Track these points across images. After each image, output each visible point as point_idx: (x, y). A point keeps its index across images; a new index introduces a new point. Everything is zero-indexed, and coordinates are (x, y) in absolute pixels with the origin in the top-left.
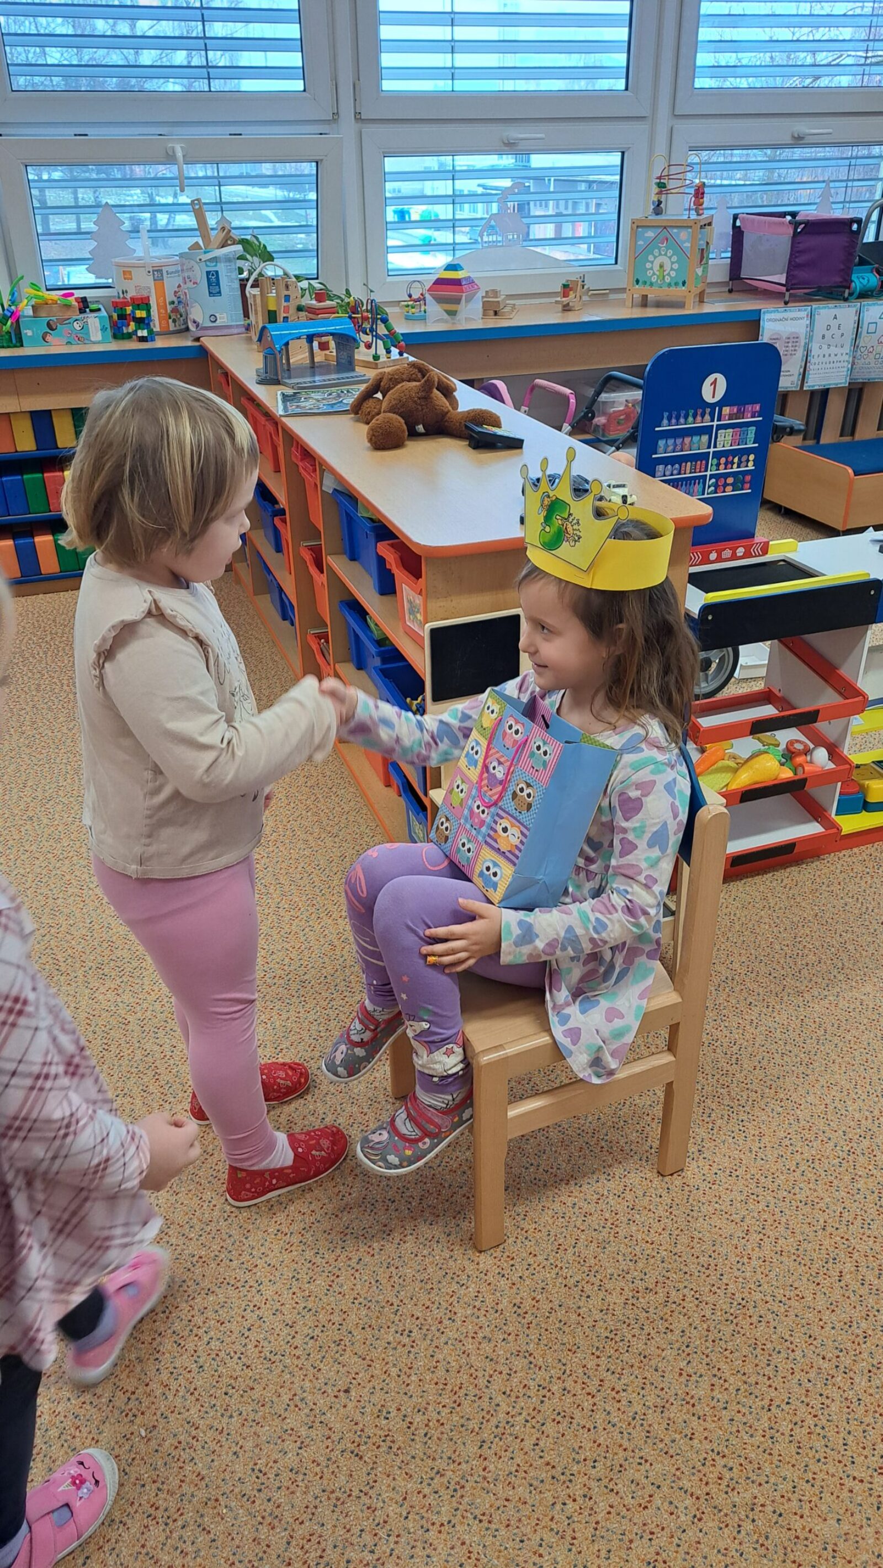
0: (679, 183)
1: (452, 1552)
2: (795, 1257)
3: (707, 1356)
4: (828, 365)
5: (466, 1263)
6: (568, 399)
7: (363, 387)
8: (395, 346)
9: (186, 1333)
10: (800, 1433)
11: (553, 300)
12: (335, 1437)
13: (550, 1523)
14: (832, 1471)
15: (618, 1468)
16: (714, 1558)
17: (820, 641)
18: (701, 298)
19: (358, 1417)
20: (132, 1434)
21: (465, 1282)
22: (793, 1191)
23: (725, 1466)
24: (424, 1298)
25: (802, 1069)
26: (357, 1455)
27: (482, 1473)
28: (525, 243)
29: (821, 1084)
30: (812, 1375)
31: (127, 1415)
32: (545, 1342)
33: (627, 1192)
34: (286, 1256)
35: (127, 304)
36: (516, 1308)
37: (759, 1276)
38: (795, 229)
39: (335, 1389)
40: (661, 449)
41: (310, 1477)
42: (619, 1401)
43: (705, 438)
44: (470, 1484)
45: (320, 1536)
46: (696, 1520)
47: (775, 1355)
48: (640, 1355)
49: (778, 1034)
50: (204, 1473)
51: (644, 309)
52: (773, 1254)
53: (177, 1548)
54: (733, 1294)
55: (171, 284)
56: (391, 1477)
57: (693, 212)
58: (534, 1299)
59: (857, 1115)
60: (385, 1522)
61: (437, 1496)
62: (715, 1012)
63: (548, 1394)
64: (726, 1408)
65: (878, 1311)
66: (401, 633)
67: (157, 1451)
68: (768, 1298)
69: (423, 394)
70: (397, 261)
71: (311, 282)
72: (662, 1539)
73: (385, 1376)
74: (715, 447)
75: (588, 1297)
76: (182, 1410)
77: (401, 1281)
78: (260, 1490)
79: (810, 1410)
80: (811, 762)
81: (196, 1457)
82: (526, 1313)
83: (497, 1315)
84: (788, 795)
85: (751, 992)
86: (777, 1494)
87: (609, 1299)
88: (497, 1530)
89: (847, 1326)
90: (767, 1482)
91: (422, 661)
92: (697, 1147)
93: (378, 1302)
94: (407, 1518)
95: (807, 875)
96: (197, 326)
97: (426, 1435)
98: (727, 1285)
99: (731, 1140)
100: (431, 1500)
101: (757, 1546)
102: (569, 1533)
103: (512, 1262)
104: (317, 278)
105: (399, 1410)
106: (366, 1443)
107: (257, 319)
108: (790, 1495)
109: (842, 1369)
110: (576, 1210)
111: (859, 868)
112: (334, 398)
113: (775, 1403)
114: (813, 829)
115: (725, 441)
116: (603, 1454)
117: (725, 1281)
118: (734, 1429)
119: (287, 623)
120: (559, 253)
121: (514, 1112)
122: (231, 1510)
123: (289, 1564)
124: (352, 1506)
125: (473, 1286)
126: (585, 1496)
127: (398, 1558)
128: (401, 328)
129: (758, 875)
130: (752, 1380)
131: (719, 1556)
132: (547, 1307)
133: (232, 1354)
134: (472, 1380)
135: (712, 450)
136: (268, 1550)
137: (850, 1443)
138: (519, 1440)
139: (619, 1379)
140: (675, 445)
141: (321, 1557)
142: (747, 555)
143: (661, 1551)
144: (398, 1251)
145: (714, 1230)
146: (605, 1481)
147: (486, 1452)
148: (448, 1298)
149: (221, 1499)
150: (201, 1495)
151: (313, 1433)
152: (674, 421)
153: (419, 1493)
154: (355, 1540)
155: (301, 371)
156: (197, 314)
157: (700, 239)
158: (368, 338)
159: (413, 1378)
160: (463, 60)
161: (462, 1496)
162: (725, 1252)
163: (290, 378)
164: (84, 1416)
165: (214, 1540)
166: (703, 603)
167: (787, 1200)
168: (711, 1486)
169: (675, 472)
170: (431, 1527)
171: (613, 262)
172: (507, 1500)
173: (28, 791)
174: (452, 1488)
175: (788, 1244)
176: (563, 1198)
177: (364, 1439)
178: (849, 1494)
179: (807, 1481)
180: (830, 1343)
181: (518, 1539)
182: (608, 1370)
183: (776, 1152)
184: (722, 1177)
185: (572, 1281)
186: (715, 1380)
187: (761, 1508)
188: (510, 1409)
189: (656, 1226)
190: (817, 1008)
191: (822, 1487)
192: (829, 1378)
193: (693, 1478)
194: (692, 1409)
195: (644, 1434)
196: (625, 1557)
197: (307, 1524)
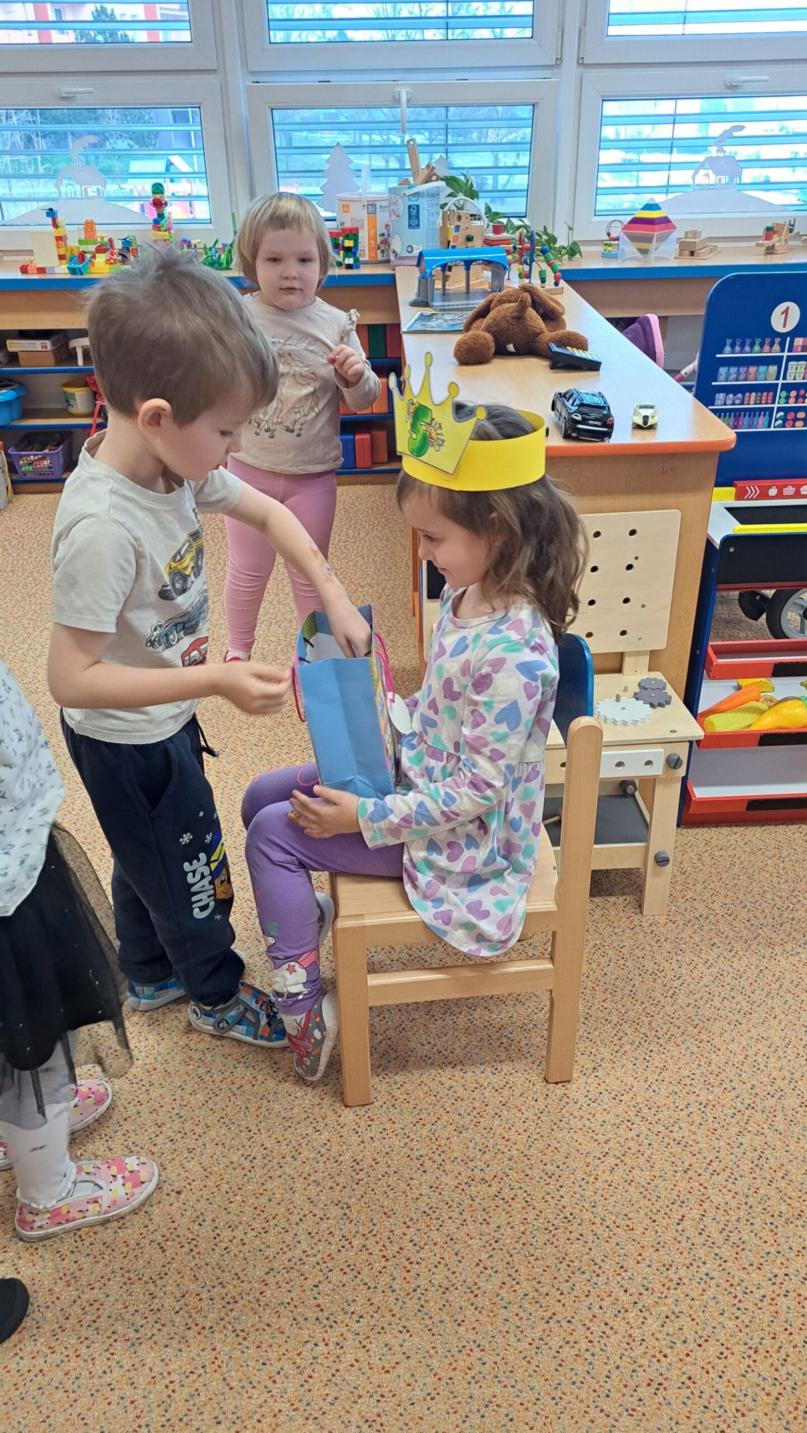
1: (201, 1353)
2: (643, 1190)
3: (511, 1256)
5: (330, 1113)
10: (568, 1353)
12: (151, 1228)
13: (296, 1357)
14: (583, 1396)
15: (379, 1329)
19: (178, 1217)
21: (321, 1129)
22: (672, 1128)
23: (480, 1359)
24: (278, 1133)
25: (737, 1017)
26: (162, 1248)
27: (257, 1295)
29: (751, 1035)
30: (606, 1303)
32: (366, 1201)
33: (507, 1088)
34: (183, 1069)
35: (341, 235)
36: (354, 1163)
37: (597, 1198)
39: (170, 1188)
42: (408, 1271)
43: (773, 369)
44: (243, 1302)
45: (102, 1305)
46: (429, 1398)
47: (577, 1273)
48: (448, 1236)
49: (728, 979)
52: (622, 1181)
54: (564, 1207)
56: (181, 1275)
59: (775, 1073)
60: (159, 1310)
61: (211, 1302)
62: (673, 945)
63: (348, 1246)
64: (506, 1308)
65: (704, 1263)
68: (597, 1221)
69: (518, 314)
72: (388, 1405)
73: (215, 1190)
74: (784, 379)
75: (425, 1172)
77: (267, 1113)
78: (72, 1252)
79: (588, 1334)
82: (362, 1170)
83: (335, 1165)
85: (720, 933)
86: (518, 1401)
87: (444, 1179)
88: (247, 1348)
89: (664, 1269)
90: (513, 1387)
92: (593, 1065)
93: (239, 1125)
94: (177, 1312)
96: (396, 256)
97: (226, 1249)
98: (562, 1197)
99: (631, 1066)
100: (203, 1304)
102: (308, 1371)
103: (370, 1123)
105: (214, 1221)
106: (173, 1240)
108: (530, 1405)
109: (640, 1306)
110: (450, 1092)
113: (556, 1318)
115: (797, 372)
116: (371, 1313)
117: (561, 1193)
118: (505, 1329)
120: (773, 198)
121: (374, 980)
123: (67, 1318)
124: (137, 1288)
125: (327, 1134)
126: (338, 1344)
129: (783, 824)
130: (545, 1290)
132: (382, 1168)
133: (103, 1136)
134: (287, 1214)
135: (781, 382)
136: (57, 1302)
137: (613, 1376)
138: (303, 1278)
139: (418, 1252)
141: (95, 1321)
143: (382, 1414)
144: (276, 1088)
145: (573, 1143)
146: (362, 1337)
147: (271, 1280)
148: (299, 1138)
152: (737, 349)
153: (197, 1295)
154: (127, 1317)
156: (400, 245)
159: (237, 1198)
161: (232, 1310)
162: (574, 1166)
166: (733, 533)
168: (456, 1372)
170: (193, 1327)
172: (268, 1325)
174: (226, 1300)
175: (641, 1177)
176: (443, 1079)
177: (174, 1237)
178: (590, 1424)
179: (553, 1398)
180: (640, 1279)
181: (261, 1361)
182: (411, 1241)
183: (671, 1087)
184: (606, 1097)
185: (417, 1154)
186: (508, 1280)
187: (495, 1408)
188: (308, 1249)
189: (519, 1126)
190: (783, 961)
191: (565, 1408)
192: (622, 1311)
193: (444, 1360)
194: (473, 1299)
195: (418, 1307)
196: (348, 1408)
197: (96, 1291)
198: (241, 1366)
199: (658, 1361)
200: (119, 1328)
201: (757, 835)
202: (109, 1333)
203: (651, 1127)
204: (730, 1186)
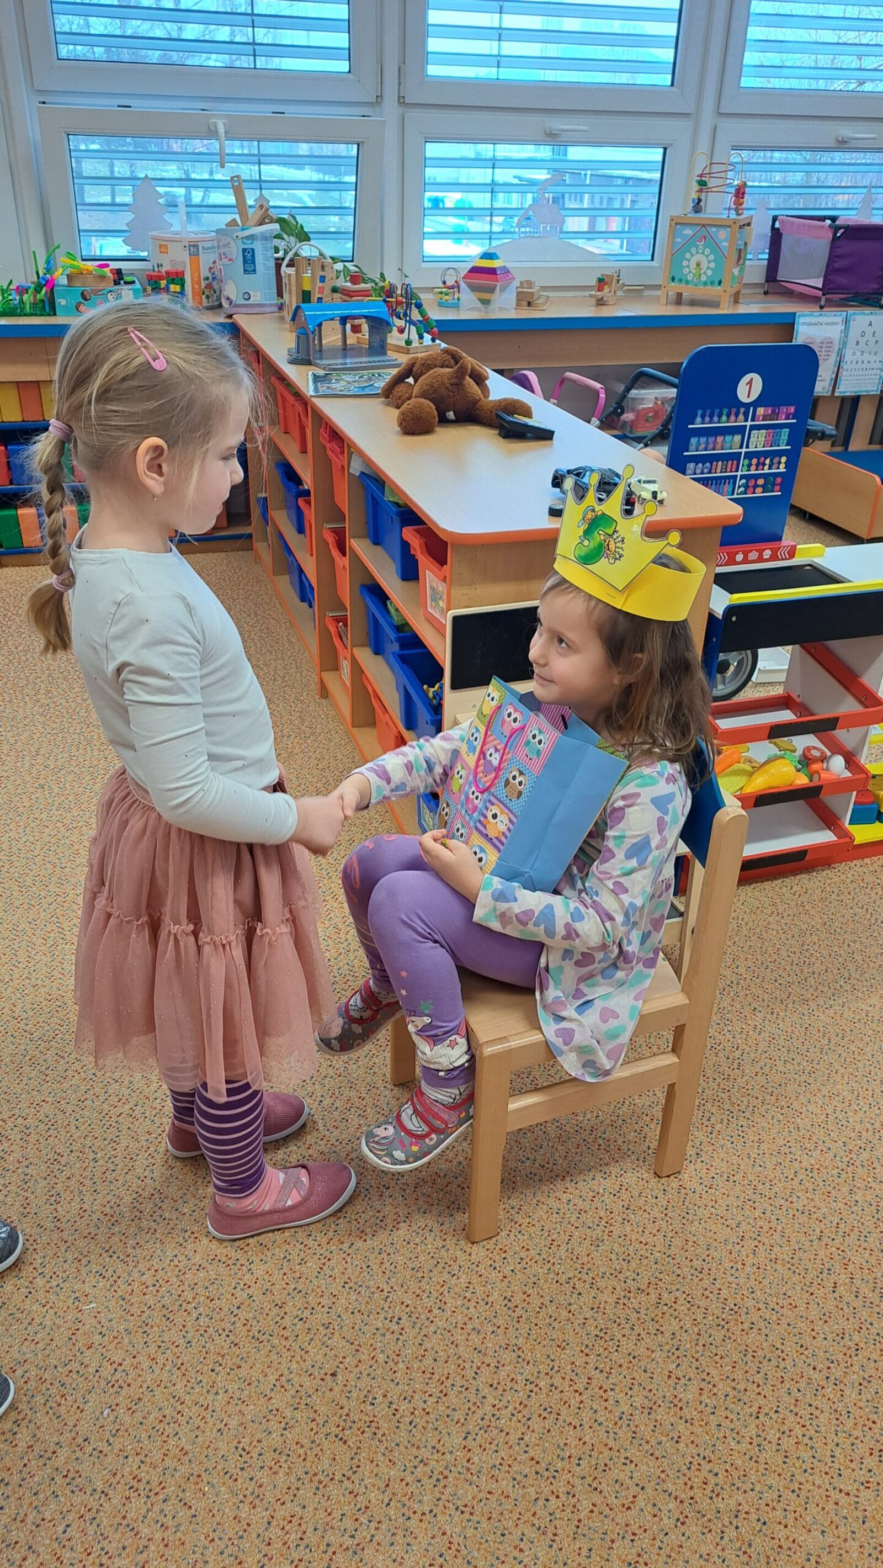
0: (721, 182)
1: (432, 1542)
2: (789, 1266)
3: (697, 1360)
4: (861, 373)
5: (459, 1253)
6: (598, 393)
7: (394, 371)
8: (428, 333)
9: (176, 1308)
10: (788, 1443)
11: (587, 294)
12: (320, 1420)
13: (532, 1518)
14: (818, 1481)
15: (603, 1467)
16: (695, 1561)
17: (843, 648)
18: (736, 299)
19: (344, 1401)
20: (117, 1405)
21: (456, 1272)
22: (790, 1199)
23: (711, 1471)
24: (414, 1286)
25: (803, 1078)
26: (341, 1439)
27: (465, 1464)
28: (562, 236)
29: (823, 1093)
30: (802, 1385)
31: (113, 1386)
32: (534, 1337)
33: (623, 1191)
35: (161, 278)
36: (506, 1301)
37: (752, 1283)
38: (835, 233)
39: (322, 1372)
40: (693, 447)
41: (294, 1458)
42: (606, 1400)
43: (738, 438)
44: (453, 1475)
45: (301, 1518)
46: (679, 1524)
47: (765, 1363)
48: (629, 1354)
49: (781, 1042)
50: (188, 1447)
51: (678, 307)
52: (767, 1262)
53: (158, 1521)
54: (726, 1299)
55: (206, 260)
56: (375, 1463)
57: (733, 212)
58: (525, 1293)
60: (367, 1508)
61: (419, 1485)
62: (719, 1015)
63: (535, 1389)
64: (713, 1413)
65: (871, 1324)
66: (422, 618)
67: (141, 1423)
68: (761, 1306)
69: (456, 380)
70: (432, 248)
71: (347, 264)
72: (643, 1542)
73: (371, 1362)
74: (747, 447)
75: (580, 1294)
76: (168, 1384)
77: (392, 1267)
78: (242, 1469)
79: (798, 1419)
80: (827, 769)
81: (180, 1433)
82: (516, 1307)
83: (487, 1307)
84: (802, 801)
85: (756, 997)
86: (762, 1502)
87: (601, 1297)
88: (478, 1522)
89: (839, 1338)
90: (752, 1490)
91: (443, 650)
92: (695, 1150)
93: (368, 1287)
94: (388, 1504)
95: (817, 883)
96: (231, 303)
97: (411, 1423)
98: (720, 1289)
99: (729, 1145)
100: (414, 1488)
101: (740, 1553)
102: (551, 1529)
103: (504, 1255)
104: (352, 261)
105: (385, 1396)
106: (351, 1428)
107: (291, 299)
108: (775, 1504)
109: (832, 1380)
110: (571, 1206)
111: (870, 878)
112: (365, 381)
113: (763, 1411)
114: (826, 837)
115: (758, 441)
116: (589, 1453)
117: (717, 1286)
118: (721, 1435)
119: (305, 605)
120: (595, 247)
121: (513, 1105)
122: (213, 1486)
123: (269, 1544)
124: (334, 1490)
125: (464, 1276)
126: (568, 1493)
127: (378, 1544)
128: (435, 314)
129: (768, 880)
130: (741, 1387)
131: (701, 1561)
132: (538, 1302)
133: (221, 1331)
134: (459, 1371)
135: (744, 450)
136: (248, 1528)
137: (837, 1455)
138: (504, 1434)
139: (607, 1378)
140: (707, 443)
141: (301, 1539)
142: (774, 558)
143: (642, 1553)
144: (390, 1238)
145: (708, 1234)
146: (589, 1480)
147: (470, 1443)
148: (438, 1287)
149: (203, 1474)
150: (184, 1470)
151: (298, 1415)
152: (707, 419)
153: (402, 1480)
154: (335, 1523)
155: (333, 353)
156: (231, 291)
157: (738, 239)
158: (400, 323)
159: (401, 1365)
160: (509, 48)
161: (445, 1486)
162: (719, 1257)
163: (321, 358)
164: (71, 1384)
165: (195, 1516)
166: (728, 603)
167: (784, 1209)
168: (696, 1490)
169: (706, 471)
170: (412, 1516)
171: (650, 258)
172: (490, 1493)
173: (40, 759)
174: (435, 1478)
175: (783, 1253)
176: (557, 1194)
177: (349, 1424)
178: (835, 1507)
179: (793, 1491)
180: (822, 1354)
181: (499, 1533)
182: (596, 1368)
183: (774, 1159)
184: (719, 1181)
185: (563, 1279)
186: (704, 1384)
187: (745, 1516)
188: (496, 1402)
189: (650, 1226)
190: (822, 1017)
191: (808, 1498)
192: (819, 1388)
193: (677, 1481)
194: (679, 1412)
195: (630, 1434)
196: (606, 1556)
197: (288, 1505)
198: (481, 1544)
199: (870, 1429)
200: (331, 1537)
201: (750, 894)
202: (323, 1548)
203: (771, 1201)
204: (865, 1245)
